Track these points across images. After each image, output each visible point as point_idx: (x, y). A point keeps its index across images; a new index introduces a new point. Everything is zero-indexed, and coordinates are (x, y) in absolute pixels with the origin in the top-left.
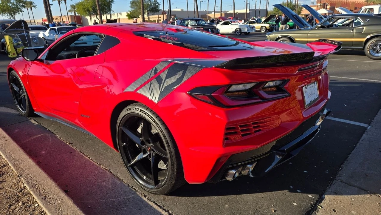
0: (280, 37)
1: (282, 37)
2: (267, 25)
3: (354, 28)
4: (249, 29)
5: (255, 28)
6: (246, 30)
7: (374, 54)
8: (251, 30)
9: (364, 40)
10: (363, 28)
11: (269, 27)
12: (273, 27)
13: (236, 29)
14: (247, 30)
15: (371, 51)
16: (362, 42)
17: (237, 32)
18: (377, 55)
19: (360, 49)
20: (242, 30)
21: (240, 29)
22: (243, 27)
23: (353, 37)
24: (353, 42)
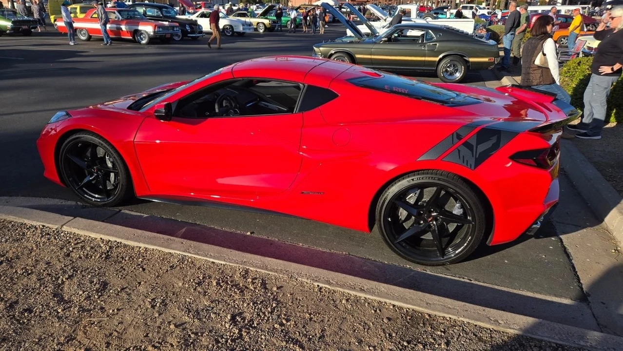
0: (333, 52)
1: (335, 53)
2: (266, 22)
3: (425, 43)
4: (246, 27)
5: (252, 25)
6: (241, 29)
7: (447, 76)
8: (247, 29)
9: (437, 59)
10: (436, 44)
11: (270, 24)
12: (274, 24)
13: (224, 26)
14: (243, 29)
15: (445, 74)
16: (434, 62)
17: (227, 31)
18: (450, 77)
19: (432, 70)
20: (234, 28)
21: (231, 26)
22: (236, 24)
23: (425, 56)
24: (424, 61)
